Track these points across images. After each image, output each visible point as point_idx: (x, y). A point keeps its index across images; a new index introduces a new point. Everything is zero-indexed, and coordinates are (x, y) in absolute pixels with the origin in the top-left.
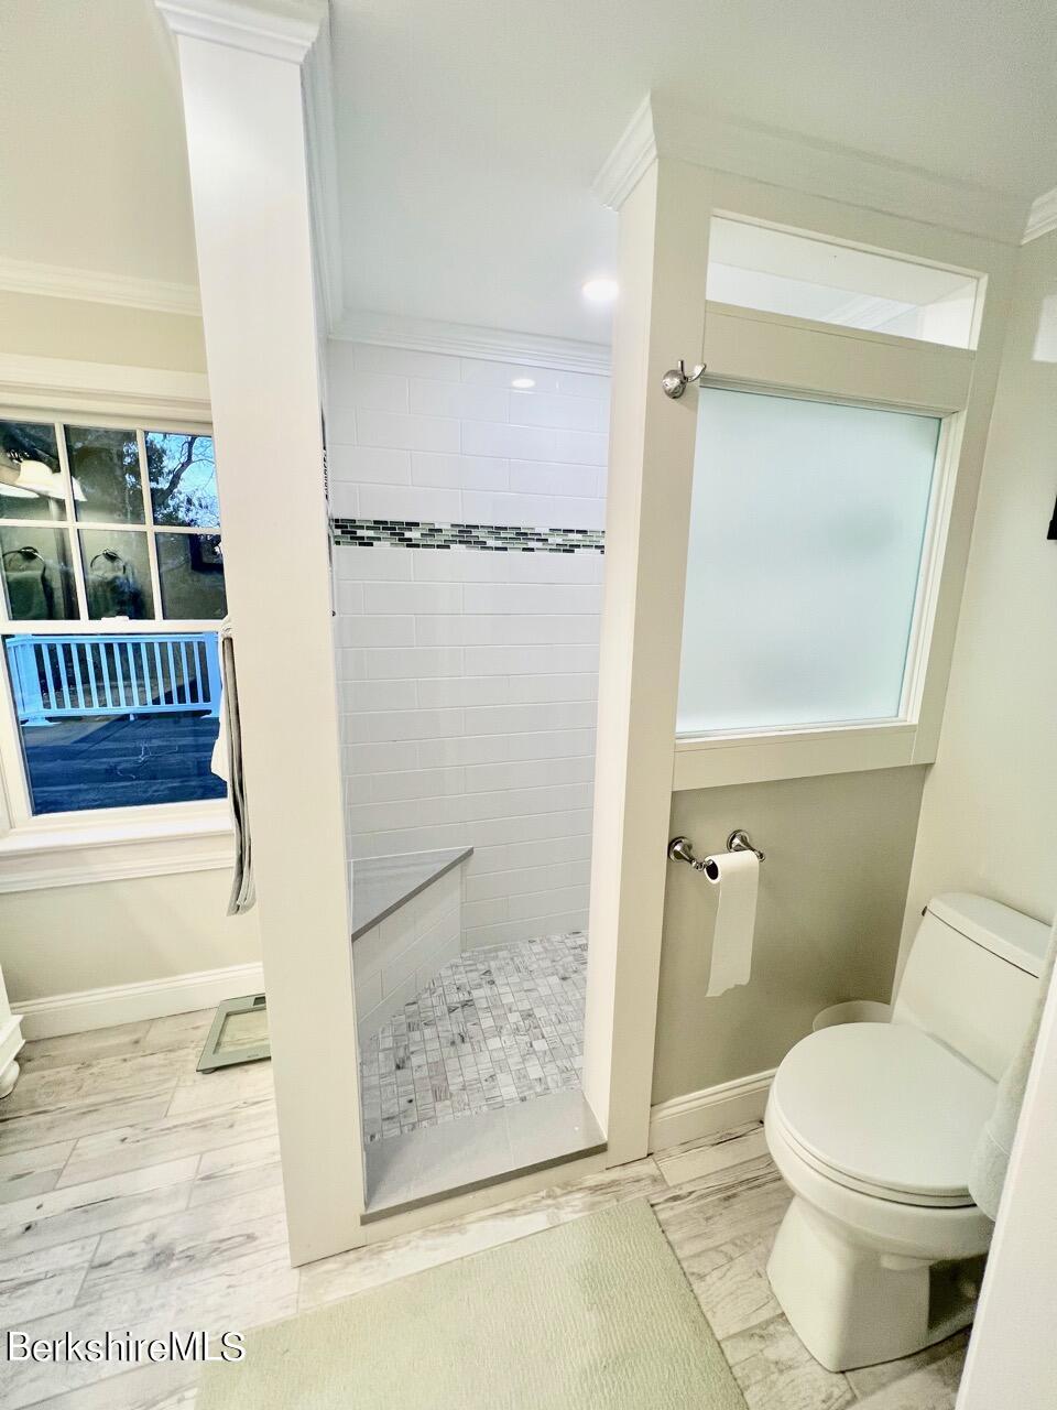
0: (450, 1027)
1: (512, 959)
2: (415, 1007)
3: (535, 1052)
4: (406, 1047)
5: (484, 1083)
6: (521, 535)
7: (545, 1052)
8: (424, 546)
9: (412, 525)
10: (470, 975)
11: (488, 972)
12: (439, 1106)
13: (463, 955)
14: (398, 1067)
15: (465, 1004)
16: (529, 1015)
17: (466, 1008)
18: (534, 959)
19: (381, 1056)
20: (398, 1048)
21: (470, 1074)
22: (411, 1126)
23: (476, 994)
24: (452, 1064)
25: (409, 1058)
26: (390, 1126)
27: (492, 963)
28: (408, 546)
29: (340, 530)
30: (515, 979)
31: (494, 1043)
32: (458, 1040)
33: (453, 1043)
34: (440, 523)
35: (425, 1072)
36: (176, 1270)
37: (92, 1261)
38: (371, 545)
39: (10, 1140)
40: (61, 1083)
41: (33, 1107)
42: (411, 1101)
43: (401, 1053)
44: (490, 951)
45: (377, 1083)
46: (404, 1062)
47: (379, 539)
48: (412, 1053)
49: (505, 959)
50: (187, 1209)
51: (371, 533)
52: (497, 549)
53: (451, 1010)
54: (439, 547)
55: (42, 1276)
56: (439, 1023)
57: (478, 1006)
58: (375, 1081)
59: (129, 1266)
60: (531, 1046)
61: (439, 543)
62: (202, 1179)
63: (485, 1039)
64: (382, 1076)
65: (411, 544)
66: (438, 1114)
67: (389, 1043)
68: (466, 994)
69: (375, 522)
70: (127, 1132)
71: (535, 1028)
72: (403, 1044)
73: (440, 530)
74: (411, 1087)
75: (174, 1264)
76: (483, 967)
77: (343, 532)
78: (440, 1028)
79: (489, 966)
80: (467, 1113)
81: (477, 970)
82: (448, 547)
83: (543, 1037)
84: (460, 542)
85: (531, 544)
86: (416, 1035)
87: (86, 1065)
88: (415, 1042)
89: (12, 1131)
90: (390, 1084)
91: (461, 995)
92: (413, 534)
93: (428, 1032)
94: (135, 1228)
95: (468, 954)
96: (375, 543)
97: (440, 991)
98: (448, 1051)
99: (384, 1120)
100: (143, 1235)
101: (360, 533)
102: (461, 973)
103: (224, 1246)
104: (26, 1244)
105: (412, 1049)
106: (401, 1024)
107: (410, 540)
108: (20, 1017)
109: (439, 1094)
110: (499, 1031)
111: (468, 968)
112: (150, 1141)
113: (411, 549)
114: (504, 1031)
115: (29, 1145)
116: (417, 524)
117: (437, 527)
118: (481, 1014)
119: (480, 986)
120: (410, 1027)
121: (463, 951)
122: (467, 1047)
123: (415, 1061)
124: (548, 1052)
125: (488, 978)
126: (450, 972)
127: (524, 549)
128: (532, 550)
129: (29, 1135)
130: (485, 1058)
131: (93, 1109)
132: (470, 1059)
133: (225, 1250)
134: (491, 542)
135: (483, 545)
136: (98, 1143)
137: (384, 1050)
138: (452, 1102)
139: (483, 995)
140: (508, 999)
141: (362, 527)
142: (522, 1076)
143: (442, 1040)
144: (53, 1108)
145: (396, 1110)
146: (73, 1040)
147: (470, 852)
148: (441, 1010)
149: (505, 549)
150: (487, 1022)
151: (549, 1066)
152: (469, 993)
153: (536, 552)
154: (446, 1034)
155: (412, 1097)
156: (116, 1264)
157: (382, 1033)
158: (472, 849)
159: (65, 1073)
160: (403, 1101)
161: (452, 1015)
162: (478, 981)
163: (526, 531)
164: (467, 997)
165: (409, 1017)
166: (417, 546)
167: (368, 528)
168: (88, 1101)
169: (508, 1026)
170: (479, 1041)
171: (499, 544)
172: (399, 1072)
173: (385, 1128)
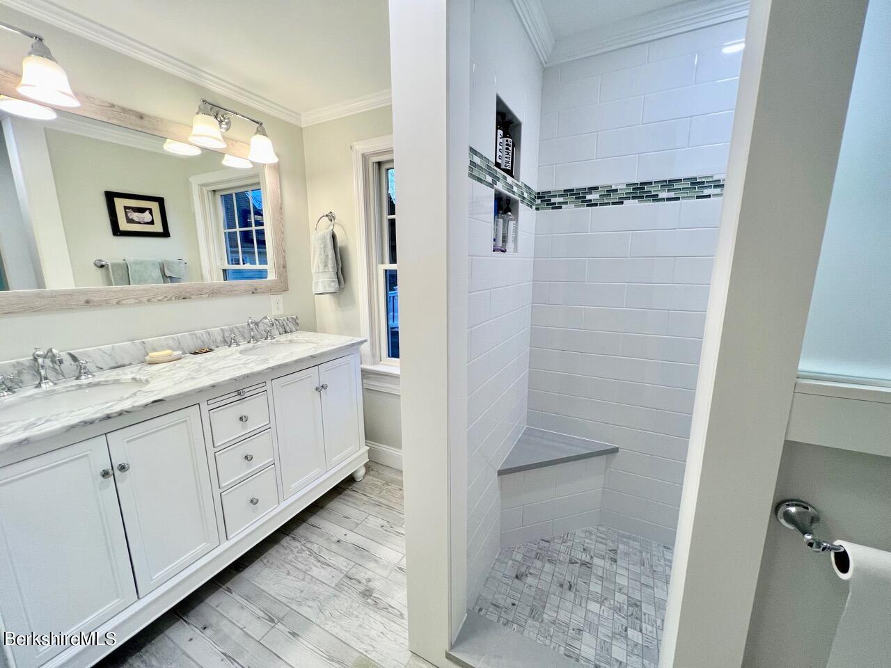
0: (566, 572)
1: (641, 552)
2: (547, 545)
3: (626, 637)
4: (528, 567)
5: (571, 631)
6: (696, 183)
7: (636, 645)
8: (601, 204)
9: (592, 189)
10: (598, 544)
11: (615, 551)
12: (530, 621)
13: (600, 528)
14: (517, 577)
15: (584, 564)
16: (636, 605)
17: (583, 567)
18: (662, 562)
19: (510, 562)
20: (523, 564)
21: (563, 616)
22: (505, 621)
23: (596, 561)
24: (554, 599)
25: (526, 575)
26: (494, 611)
27: (621, 546)
28: (588, 206)
29: (540, 200)
30: (637, 569)
31: (594, 607)
32: (566, 586)
33: (561, 586)
34: (616, 185)
35: (532, 592)
36: (369, 604)
37: (347, 572)
38: (560, 208)
39: (351, 500)
40: (376, 486)
41: (364, 491)
42: (514, 605)
43: (523, 569)
44: (624, 536)
45: (500, 578)
46: (522, 575)
47: (566, 203)
48: (530, 574)
49: (634, 548)
50: (387, 578)
51: (561, 200)
52: (669, 199)
53: (572, 562)
54: (614, 203)
55: (332, 565)
56: (558, 565)
57: (594, 571)
58: (499, 575)
59: (356, 586)
60: (626, 630)
61: (615, 201)
62: (398, 567)
63: (588, 599)
64: (505, 576)
65: (590, 204)
66: (527, 627)
67: (519, 557)
68: (588, 557)
69: (565, 191)
70: (385, 523)
71: (637, 618)
72: (528, 564)
73: (616, 190)
74: (519, 596)
75: (369, 601)
76: (611, 544)
77: (542, 201)
78: (557, 569)
79: (618, 547)
80: (547, 642)
81: (606, 544)
82: (622, 203)
83: (641, 631)
84: (634, 198)
85: (706, 192)
86: (538, 564)
87: (387, 484)
88: (535, 568)
89: (354, 496)
90: (507, 585)
91: (584, 556)
92: (593, 197)
93: (548, 567)
94: (367, 570)
95: (603, 529)
96: (563, 206)
97: (569, 543)
98: (554, 588)
99: (492, 604)
100: (367, 577)
101: (553, 200)
102: (592, 540)
103: (390, 609)
104: (334, 547)
105: (531, 571)
106: (532, 550)
107: (590, 201)
108: (368, 448)
109: (534, 613)
110: (602, 601)
111: (598, 539)
112: (391, 534)
113: (590, 208)
114: (607, 604)
115: (355, 507)
116: (597, 188)
117: (614, 188)
118: (593, 579)
119: (603, 558)
120: (537, 557)
121: (601, 526)
122: (570, 595)
123: (530, 580)
124: (639, 647)
125: (612, 555)
126: (583, 535)
127: (699, 197)
128: (709, 196)
129: (357, 502)
130: (581, 613)
131: (379, 505)
132: (569, 605)
133: (391, 613)
134: (663, 195)
135: (655, 198)
136: (374, 522)
137: (513, 560)
138: (541, 627)
139: (602, 565)
140: (622, 581)
141: (555, 196)
142: (605, 648)
143: (555, 579)
144: (369, 495)
145: (501, 602)
146: (388, 469)
147: (615, 450)
148: (564, 557)
149: (678, 199)
150: (596, 587)
151: (635, 658)
152: (592, 557)
153: (712, 198)
154: (559, 575)
155: (516, 602)
156: (354, 581)
157: (518, 548)
158: (618, 448)
159: (379, 482)
160: (509, 601)
161: (571, 565)
162: (603, 553)
163: (703, 180)
164: (588, 559)
165: (539, 549)
166: (596, 205)
167: (560, 196)
168: (381, 500)
169: (612, 602)
170: (582, 597)
171: (672, 195)
172: (516, 580)
173: (490, 609)
